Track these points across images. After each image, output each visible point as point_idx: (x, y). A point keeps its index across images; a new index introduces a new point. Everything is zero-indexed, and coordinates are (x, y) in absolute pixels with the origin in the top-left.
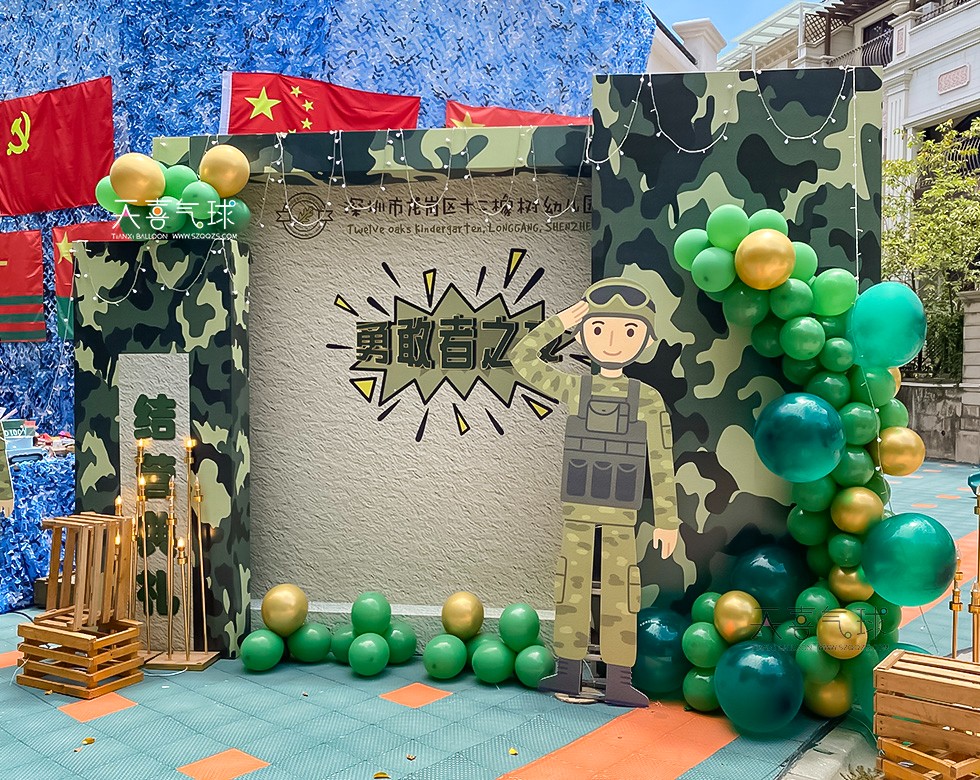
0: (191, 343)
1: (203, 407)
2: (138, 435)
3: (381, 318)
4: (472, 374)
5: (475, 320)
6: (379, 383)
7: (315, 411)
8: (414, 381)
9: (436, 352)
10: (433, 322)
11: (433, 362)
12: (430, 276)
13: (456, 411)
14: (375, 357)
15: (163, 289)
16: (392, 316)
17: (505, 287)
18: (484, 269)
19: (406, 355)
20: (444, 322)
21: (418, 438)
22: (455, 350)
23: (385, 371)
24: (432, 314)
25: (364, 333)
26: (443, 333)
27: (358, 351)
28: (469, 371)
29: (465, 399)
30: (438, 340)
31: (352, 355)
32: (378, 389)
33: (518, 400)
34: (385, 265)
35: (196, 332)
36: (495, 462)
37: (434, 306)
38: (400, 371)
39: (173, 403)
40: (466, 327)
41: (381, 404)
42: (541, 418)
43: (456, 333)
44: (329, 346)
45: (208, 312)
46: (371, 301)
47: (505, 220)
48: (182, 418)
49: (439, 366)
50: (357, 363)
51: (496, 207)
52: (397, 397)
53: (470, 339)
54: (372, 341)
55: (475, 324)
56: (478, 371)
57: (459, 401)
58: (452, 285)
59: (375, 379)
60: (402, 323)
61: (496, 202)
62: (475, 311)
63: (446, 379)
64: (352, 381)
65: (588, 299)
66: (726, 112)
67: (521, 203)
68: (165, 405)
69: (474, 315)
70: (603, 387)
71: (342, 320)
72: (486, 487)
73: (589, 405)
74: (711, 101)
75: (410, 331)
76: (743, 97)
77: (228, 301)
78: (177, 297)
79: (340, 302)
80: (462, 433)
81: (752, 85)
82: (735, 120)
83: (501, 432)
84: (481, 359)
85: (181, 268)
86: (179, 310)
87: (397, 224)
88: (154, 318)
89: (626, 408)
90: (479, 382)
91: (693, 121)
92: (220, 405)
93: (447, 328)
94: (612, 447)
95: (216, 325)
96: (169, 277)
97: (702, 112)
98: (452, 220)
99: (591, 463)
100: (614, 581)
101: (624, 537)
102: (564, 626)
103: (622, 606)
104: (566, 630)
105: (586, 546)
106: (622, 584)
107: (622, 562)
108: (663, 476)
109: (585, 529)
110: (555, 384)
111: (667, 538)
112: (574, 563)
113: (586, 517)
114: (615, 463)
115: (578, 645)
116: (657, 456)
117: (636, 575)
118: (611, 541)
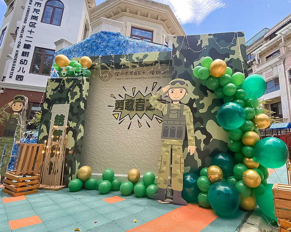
0: (71, 101)
1: (71, 117)
2: (55, 125)
3: (122, 99)
5: (144, 99)
6: (120, 115)
7: (103, 122)
8: (129, 114)
9: (134, 107)
10: (134, 100)
11: (133, 110)
12: (134, 89)
13: (138, 122)
14: (119, 108)
15: (66, 88)
16: (124, 98)
17: (152, 91)
18: (147, 87)
19: (127, 108)
20: (136, 100)
21: (128, 129)
22: (139, 106)
23: (121, 112)
24: (134, 98)
25: (117, 103)
26: (136, 102)
27: (115, 107)
28: (142, 112)
29: (141, 118)
30: (135, 104)
31: (114, 108)
32: (119, 116)
33: (154, 118)
34: (123, 87)
35: (72, 99)
36: (148, 135)
37: (134, 96)
38: (125, 112)
39: (64, 116)
40: (142, 101)
41: (120, 120)
42: (160, 123)
43: (140, 102)
44: (108, 106)
45: (76, 94)
46: (119, 95)
47: (152, 76)
48: (66, 120)
49: (135, 110)
50: (115, 110)
51: (150, 73)
52: (124, 118)
53: (143, 104)
54: (119, 105)
55: (144, 100)
56: (144, 112)
57: (139, 119)
58: (139, 91)
59: (119, 114)
60: (126, 100)
62: (144, 97)
63: (136, 113)
64: (113, 114)
65: (170, 84)
66: (205, 43)
67: (156, 72)
68: (62, 117)
69: (144, 98)
71: (112, 100)
72: (145, 141)
74: (201, 41)
75: (128, 102)
76: (209, 39)
77: (81, 91)
78: (69, 90)
79: (112, 95)
80: (140, 127)
81: (212, 37)
82: (208, 44)
83: (149, 127)
84: (145, 108)
85: (71, 83)
86: (69, 93)
87: (127, 77)
88: (63, 95)
89: (180, 112)
90: (144, 114)
91: (197, 45)
92: (76, 117)
93: (137, 101)
94: (176, 122)
95: (77, 97)
96: (67, 86)
97: (199, 43)
98: (140, 76)
99: (170, 127)
100: (176, 162)
101: (179, 149)
102: (161, 177)
103: (179, 171)
104: (161, 179)
105: (168, 152)
106: (178, 163)
107: (178, 156)
108: (190, 130)
109: (168, 146)
110: (161, 107)
111: (192, 149)
112: (164, 157)
113: (168, 143)
114: (177, 127)
115: (165, 183)
116: (189, 124)
117: (183, 160)
118: (175, 150)
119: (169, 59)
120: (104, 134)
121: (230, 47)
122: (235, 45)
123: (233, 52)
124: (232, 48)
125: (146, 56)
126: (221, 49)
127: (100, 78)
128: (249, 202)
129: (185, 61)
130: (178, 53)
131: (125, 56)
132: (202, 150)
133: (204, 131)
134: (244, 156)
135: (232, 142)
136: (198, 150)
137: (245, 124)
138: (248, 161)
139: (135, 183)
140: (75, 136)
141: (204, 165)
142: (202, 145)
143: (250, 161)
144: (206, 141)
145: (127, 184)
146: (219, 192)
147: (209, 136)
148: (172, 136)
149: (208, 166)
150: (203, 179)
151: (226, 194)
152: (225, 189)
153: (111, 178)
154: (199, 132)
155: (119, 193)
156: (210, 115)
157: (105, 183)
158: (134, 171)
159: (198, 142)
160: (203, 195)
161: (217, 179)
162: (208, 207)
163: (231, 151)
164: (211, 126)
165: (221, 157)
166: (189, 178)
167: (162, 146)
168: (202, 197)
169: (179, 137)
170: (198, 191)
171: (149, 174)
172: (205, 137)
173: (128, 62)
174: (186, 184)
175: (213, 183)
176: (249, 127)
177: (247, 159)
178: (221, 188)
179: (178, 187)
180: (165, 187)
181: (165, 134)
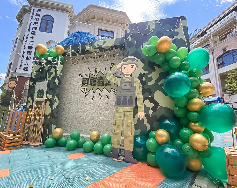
0: (48, 79)
1: (49, 91)
2: (37, 97)
3: (87, 77)
4: (103, 87)
6: (86, 89)
7: (74, 95)
8: (92, 89)
9: (97, 83)
10: (96, 78)
11: (96, 85)
12: (96, 69)
13: (100, 94)
14: (86, 84)
15: (45, 70)
16: (89, 77)
18: (106, 67)
19: (91, 84)
21: (92, 100)
22: (100, 83)
23: (87, 87)
25: (84, 80)
27: (82, 84)
29: (101, 92)
30: (97, 81)
31: (81, 85)
32: (85, 90)
33: (112, 92)
34: (88, 68)
35: (49, 77)
36: (107, 104)
37: (97, 75)
38: (90, 87)
41: (86, 93)
43: (101, 79)
44: (77, 83)
45: (52, 73)
46: (85, 74)
47: (110, 58)
48: (45, 93)
51: (109, 56)
52: (89, 92)
53: (103, 80)
54: (85, 82)
55: (104, 78)
56: (104, 86)
57: (100, 92)
58: (100, 71)
60: (90, 78)
61: (109, 55)
62: (104, 75)
63: (98, 88)
64: (81, 89)
65: (123, 62)
66: (153, 27)
67: (113, 55)
68: (43, 91)
69: (104, 76)
70: (126, 79)
71: (80, 78)
72: (105, 109)
73: (122, 84)
74: (149, 26)
75: (92, 80)
76: (156, 24)
77: (56, 71)
78: (47, 71)
79: (80, 75)
80: (101, 99)
81: (158, 22)
82: (155, 28)
83: (108, 98)
84: (105, 84)
85: (49, 66)
86: (47, 73)
87: (91, 61)
88: (43, 75)
89: (131, 84)
90: (104, 88)
91: (146, 30)
92: (52, 91)
93: (99, 78)
94: (127, 93)
95: (53, 76)
96: (46, 68)
97: (147, 28)
98: (101, 59)
99: (122, 97)
100: (128, 126)
101: (130, 114)
102: (115, 138)
103: (130, 133)
104: (115, 140)
105: (120, 117)
106: (130, 127)
107: (130, 121)
108: (140, 99)
109: (121, 113)
110: (115, 80)
111: (141, 115)
112: (118, 121)
113: (121, 110)
114: (128, 96)
115: (118, 144)
116: (138, 94)
117: (133, 125)
118: (127, 116)
119: (123, 44)
120: (74, 104)
121: (174, 30)
122: (178, 27)
123: (177, 34)
124: (176, 30)
125: (104, 43)
126: (166, 31)
127: (71, 62)
128: (195, 164)
129: (136, 43)
130: (130, 37)
131: (89, 44)
132: (150, 116)
133: (152, 100)
134: (189, 121)
135: (178, 108)
136: (147, 116)
137: (190, 92)
138: (194, 126)
139: (95, 142)
140: (51, 105)
141: (152, 129)
142: (151, 112)
143: (196, 126)
144: (154, 109)
145: (88, 143)
146: (167, 154)
147: (156, 104)
148: (124, 104)
149: (156, 130)
150: (151, 141)
151: (174, 156)
152: (172, 151)
153: (77, 138)
154: (147, 101)
155: (82, 150)
156: (157, 87)
157: (72, 142)
158: (95, 133)
159: (146, 109)
160: (151, 155)
161: (164, 141)
162: (156, 166)
163: (176, 116)
164: (158, 96)
165: (167, 122)
166: (139, 140)
167: (116, 112)
168: (151, 157)
169: (130, 104)
170: (147, 151)
171: (106, 135)
172: (152, 105)
173: (91, 48)
174: (136, 144)
175: (161, 145)
176: (194, 95)
177: (193, 124)
178: (169, 150)
179: (130, 147)
180: (118, 146)
181: (119, 102)
